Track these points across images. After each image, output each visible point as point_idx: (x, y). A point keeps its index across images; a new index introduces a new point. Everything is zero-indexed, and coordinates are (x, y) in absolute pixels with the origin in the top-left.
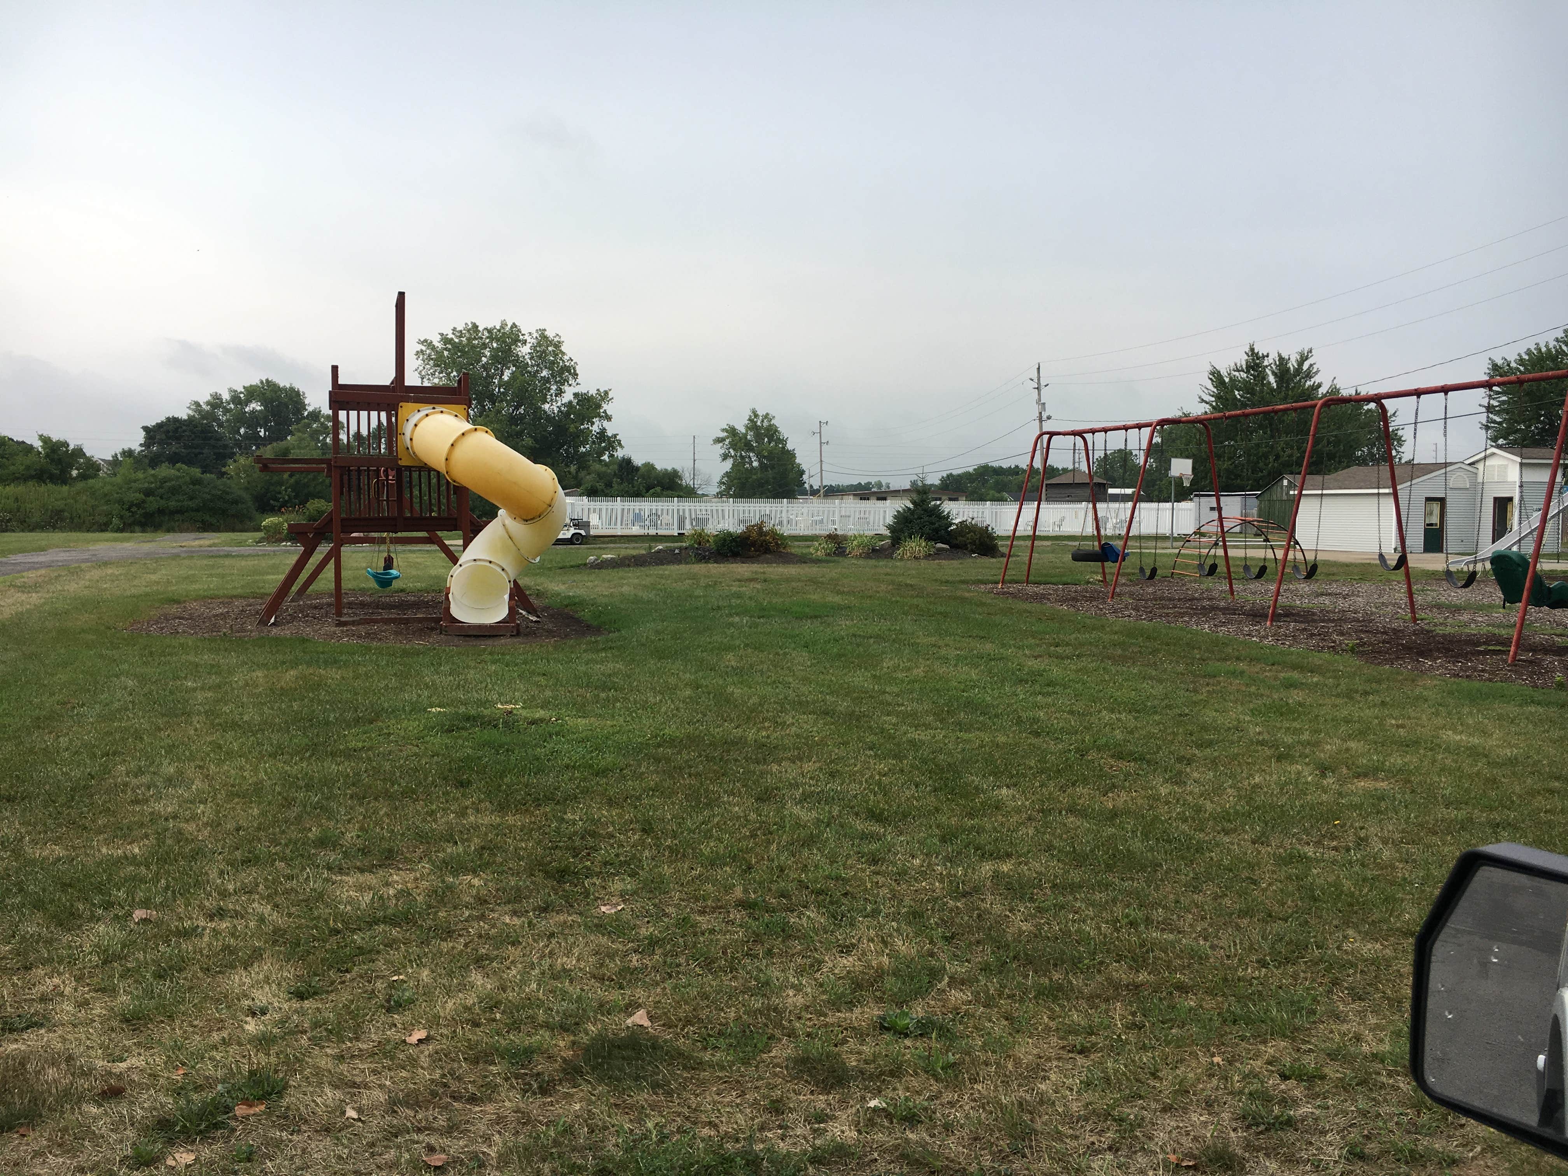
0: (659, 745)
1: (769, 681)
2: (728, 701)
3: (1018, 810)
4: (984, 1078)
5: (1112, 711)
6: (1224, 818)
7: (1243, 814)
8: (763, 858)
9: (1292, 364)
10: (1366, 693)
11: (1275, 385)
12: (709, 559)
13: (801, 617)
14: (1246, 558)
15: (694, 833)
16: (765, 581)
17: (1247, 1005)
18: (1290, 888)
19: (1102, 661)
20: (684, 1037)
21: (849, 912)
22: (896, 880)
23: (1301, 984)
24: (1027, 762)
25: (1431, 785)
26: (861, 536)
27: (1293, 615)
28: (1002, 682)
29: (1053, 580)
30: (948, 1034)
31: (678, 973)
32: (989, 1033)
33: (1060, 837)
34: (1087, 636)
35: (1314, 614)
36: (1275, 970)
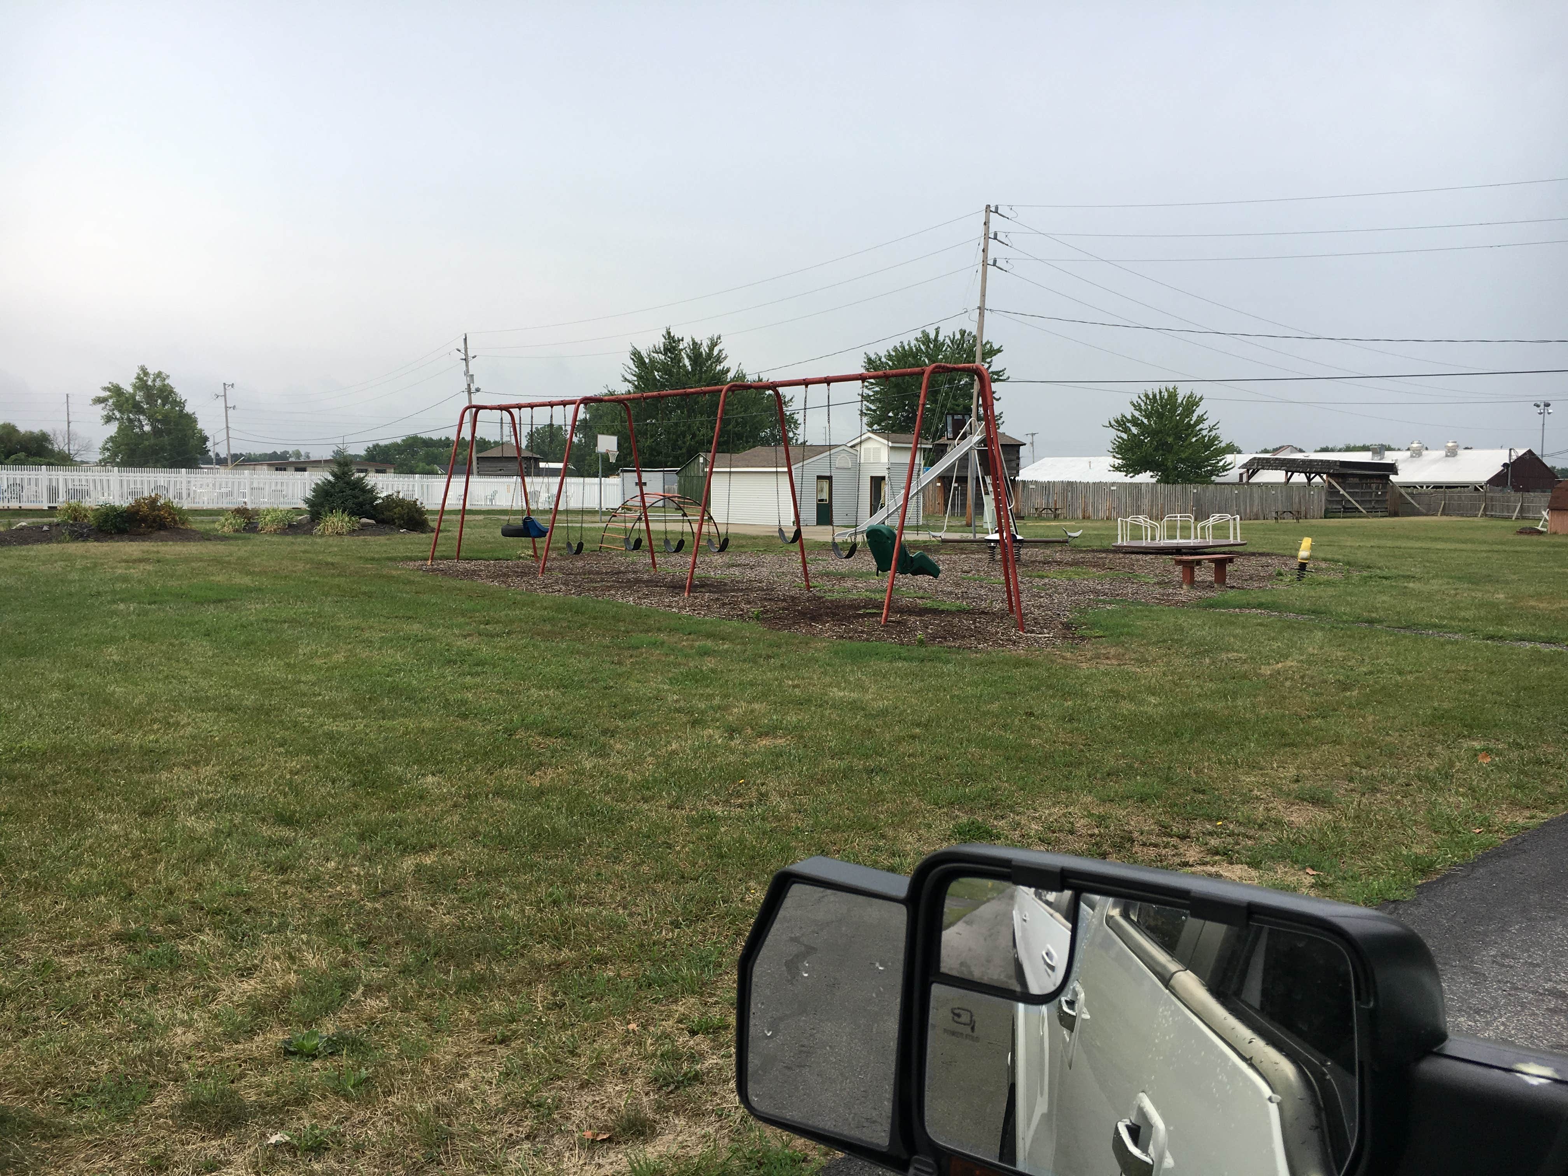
0: (15, 760)
1: (160, 676)
2: (106, 702)
3: (443, 798)
4: (399, 1088)
5: (541, 688)
6: (643, 786)
7: (661, 781)
8: (147, 882)
9: (704, 349)
10: (769, 657)
11: (689, 368)
12: (88, 536)
13: (201, 602)
14: (666, 532)
15: (59, 861)
16: (159, 561)
17: (660, 968)
18: (702, 848)
19: (532, 638)
20: (43, 1102)
21: (251, 930)
22: (307, 888)
23: (709, 939)
24: (454, 746)
25: (819, 738)
26: (275, 510)
27: (707, 585)
28: (430, 664)
29: (484, 556)
30: (362, 1048)
31: (37, 1028)
32: (407, 1039)
33: (486, 821)
34: (518, 612)
35: (725, 584)
36: (686, 929)
